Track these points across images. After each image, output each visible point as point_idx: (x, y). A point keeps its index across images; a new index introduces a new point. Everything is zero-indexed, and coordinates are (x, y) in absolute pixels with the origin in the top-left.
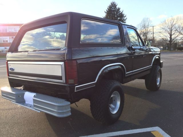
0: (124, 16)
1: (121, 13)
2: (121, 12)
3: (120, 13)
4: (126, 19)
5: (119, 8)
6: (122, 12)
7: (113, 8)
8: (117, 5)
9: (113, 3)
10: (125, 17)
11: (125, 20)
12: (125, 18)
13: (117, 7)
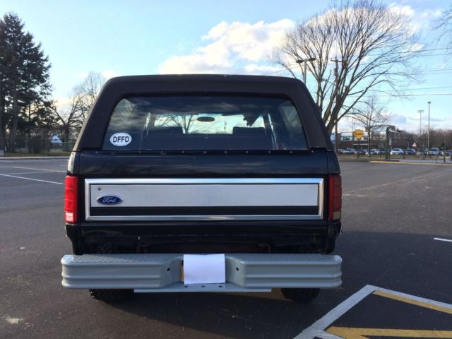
0: (43, 58)
1: (36, 48)
2: (36, 46)
3: (33, 47)
4: (49, 66)
5: (28, 35)
6: (38, 47)
7: (10, 32)
8: (22, 27)
9: (13, 18)
10: (46, 60)
11: (46, 69)
12: (46, 64)
13: (22, 31)
